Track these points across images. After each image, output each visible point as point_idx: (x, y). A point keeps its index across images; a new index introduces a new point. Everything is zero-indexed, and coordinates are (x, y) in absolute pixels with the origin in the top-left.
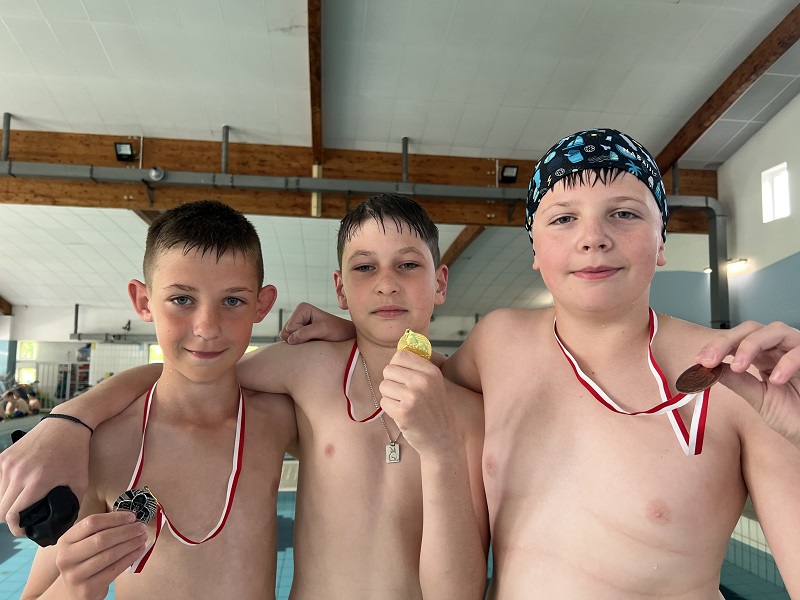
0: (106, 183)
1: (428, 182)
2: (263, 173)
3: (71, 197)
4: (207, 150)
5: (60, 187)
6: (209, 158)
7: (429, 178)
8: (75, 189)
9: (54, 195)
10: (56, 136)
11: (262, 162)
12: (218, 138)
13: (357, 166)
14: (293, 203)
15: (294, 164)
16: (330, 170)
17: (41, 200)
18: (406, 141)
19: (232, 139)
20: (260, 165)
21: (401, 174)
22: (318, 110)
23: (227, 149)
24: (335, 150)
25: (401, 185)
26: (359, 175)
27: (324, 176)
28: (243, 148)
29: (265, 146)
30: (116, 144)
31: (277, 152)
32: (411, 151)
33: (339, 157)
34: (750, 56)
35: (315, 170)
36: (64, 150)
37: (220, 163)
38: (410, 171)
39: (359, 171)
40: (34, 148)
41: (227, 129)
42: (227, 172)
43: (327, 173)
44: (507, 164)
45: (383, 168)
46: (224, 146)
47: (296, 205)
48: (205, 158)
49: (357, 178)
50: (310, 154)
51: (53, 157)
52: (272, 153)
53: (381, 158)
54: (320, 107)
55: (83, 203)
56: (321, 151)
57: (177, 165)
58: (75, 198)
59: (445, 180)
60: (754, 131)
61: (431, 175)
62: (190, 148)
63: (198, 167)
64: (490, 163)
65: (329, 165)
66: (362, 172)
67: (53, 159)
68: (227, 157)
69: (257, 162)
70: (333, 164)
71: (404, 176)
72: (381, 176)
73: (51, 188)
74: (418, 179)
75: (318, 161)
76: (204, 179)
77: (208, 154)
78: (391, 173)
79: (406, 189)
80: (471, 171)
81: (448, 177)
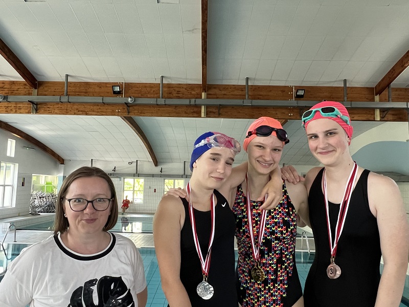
0: (108, 104)
1: (258, 99)
2: (179, 98)
3: (93, 111)
4: (152, 87)
5: (89, 107)
6: (154, 91)
7: (260, 97)
8: (95, 108)
9: (86, 111)
10: (87, 84)
11: (178, 92)
12: (159, 81)
13: (223, 92)
14: (193, 111)
15: (193, 92)
16: (210, 94)
17: (81, 113)
18: (247, 79)
19: (165, 82)
21: (245, 95)
22: (205, 66)
23: (163, 87)
24: (213, 85)
25: (245, 100)
26: (224, 97)
27: (207, 98)
28: (169, 86)
29: (179, 84)
30: (113, 86)
31: (185, 87)
32: (250, 84)
33: (215, 88)
35: (203, 95)
36: (91, 90)
37: (159, 93)
38: (250, 94)
39: (224, 94)
40: (78, 90)
41: (162, 77)
42: (162, 98)
43: (208, 96)
44: (298, 88)
45: (236, 92)
46: (161, 85)
47: (194, 112)
48: (152, 91)
50: (201, 87)
51: (86, 93)
52: (183, 87)
53: (235, 88)
55: (98, 114)
56: (206, 86)
57: (140, 95)
58: (95, 112)
59: (267, 98)
61: (260, 95)
62: (146, 87)
63: (149, 96)
64: (290, 88)
65: (210, 92)
66: (226, 95)
67: (86, 94)
68: (162, 90)
69: (176, 92)
70: (212, 92)
71: (247, 96)
72: (235, 97)
73: (85, 107)
74: (254, 97)
75: (205, 90)
76: (152, 101)
77: (154, 89)
78: (240, 95)
79: (247, 102)
80: (280, 92)
81: (268, 95)
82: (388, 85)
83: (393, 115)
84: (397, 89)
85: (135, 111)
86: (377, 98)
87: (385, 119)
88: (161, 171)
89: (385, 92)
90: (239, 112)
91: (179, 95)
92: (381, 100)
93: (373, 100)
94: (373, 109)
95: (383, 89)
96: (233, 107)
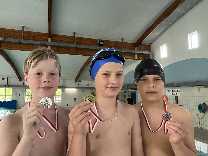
1: (80, 44)
4: (17, 32)
6: (18, 35)
7: (81, 43)
11: (34, 37)
12: (21, 29)
13: (61, 39)
15: (43, 38)
16: (53, 40)
18: (74, 33)
19: (25, 30)
20: (33, 38)
21: (73, 42)
22: (50, 23)
24: (55, 34)
25: (73, 45)
26: (61, 41)
28: (28, 33)
29: (34, 32)
31: (38, 34)
32: (76, 36)
33: (56, 36)
34: (159, 18)
35: (49, 39)
37: (22, 36)
38: (76, 41)
39: (61, 40)
41: (23, 27)
42: (23, 39)
43: (52, 41)
44: (101, 41)
45: (68, 40)
46: (23, 32)
49: (61, 42)
50: (48, 35)
52: (37, 34)
53: (67, 37)
54: (51, 22)
56: (51, 34)
57: (8, 36)
59: (85, 44)
60: (159, 36)
62: (12, 32)
63: (14, 37)
64: (96, 40)
65: (53, 39)
66: (62, 41)
68: (24, 35)
69: (32, 37)
70: (54, 38)
71: (74, 42)
72: (68, 42)
74: (78, 43)
75: (50, 37)
76: (17, 41)
77: (18, 34)
78: (70, 42)
79: (74, 46)
80: (91, 42)
81: (86, 43)
82: (141, 43)
83: (142, 57)
84: (144, 45)
85: (5, 46)
86: (136, 48)
87: (139, 59)
88: (23, 84)
89: (139, 46)
90: (70, 51)
91: (34, 39)
92: (137, 50)
93: (134, 49)
94: (134, 54)
95: (139, 44)
96: (66, 48)
